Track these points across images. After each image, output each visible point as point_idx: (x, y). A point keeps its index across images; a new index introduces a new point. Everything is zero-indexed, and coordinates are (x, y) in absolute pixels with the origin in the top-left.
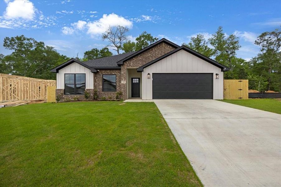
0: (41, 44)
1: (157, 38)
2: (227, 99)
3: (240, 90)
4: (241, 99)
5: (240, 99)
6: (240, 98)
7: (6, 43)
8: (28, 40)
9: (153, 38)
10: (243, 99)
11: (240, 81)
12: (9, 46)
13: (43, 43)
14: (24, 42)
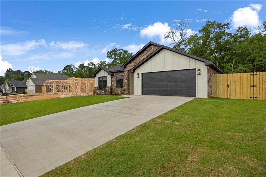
0: (126, 52)
1: (226, 24)
2: (232, 98)
3: (253, 86)
4: (255, 99)
5: (252, 99)
6: (254, 97)
7: (108, 55)
8: (119, 50)
9: (222, 25)
10: (258, 99)
11: (253, 75)
12: (109, 57)
13: (127, 51)
14: (117, 52)
